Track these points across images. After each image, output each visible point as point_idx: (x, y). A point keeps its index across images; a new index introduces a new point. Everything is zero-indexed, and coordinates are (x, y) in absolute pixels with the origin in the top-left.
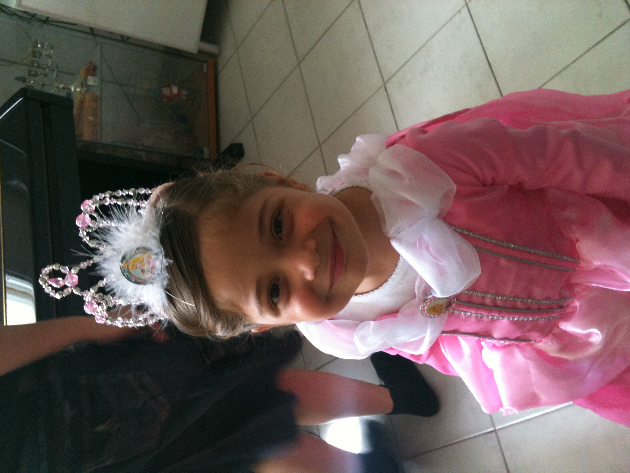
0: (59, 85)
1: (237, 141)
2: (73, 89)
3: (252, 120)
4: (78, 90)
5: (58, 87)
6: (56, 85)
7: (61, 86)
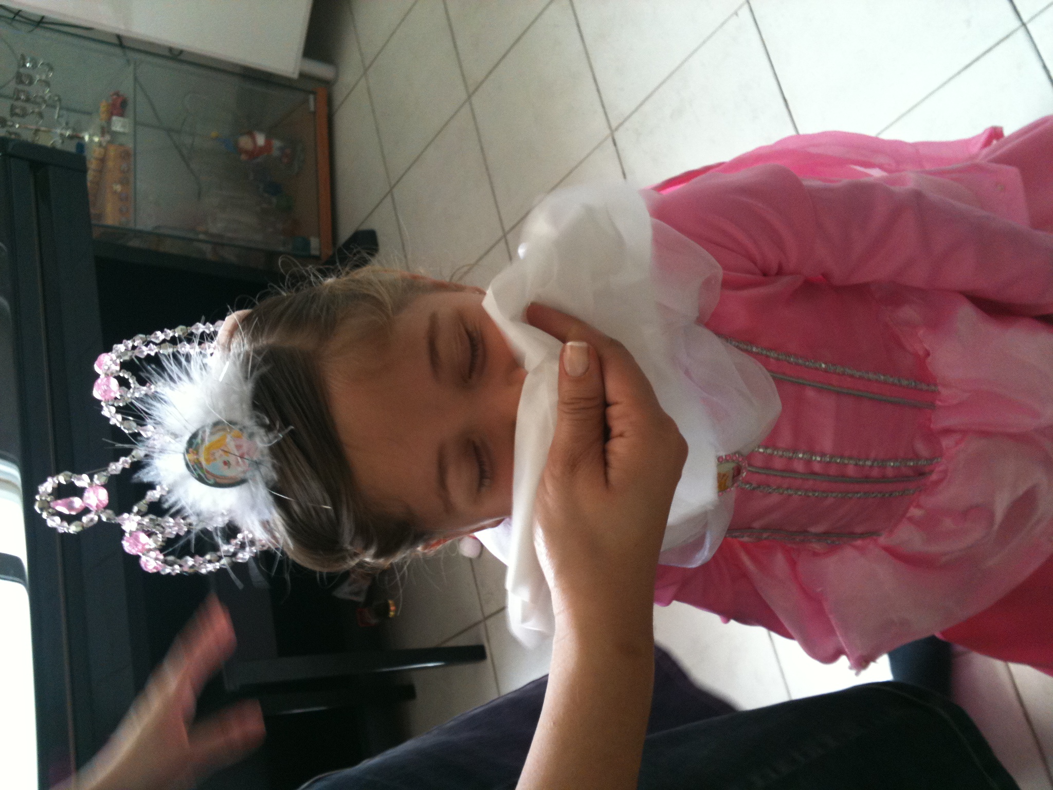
0: (63, 132)
1: (366, 226)
2: (87, 138)
3: (390, 191)
4: (96, 139)
5: (61, 135)
6: (58, 132)
7: (68, 133)
